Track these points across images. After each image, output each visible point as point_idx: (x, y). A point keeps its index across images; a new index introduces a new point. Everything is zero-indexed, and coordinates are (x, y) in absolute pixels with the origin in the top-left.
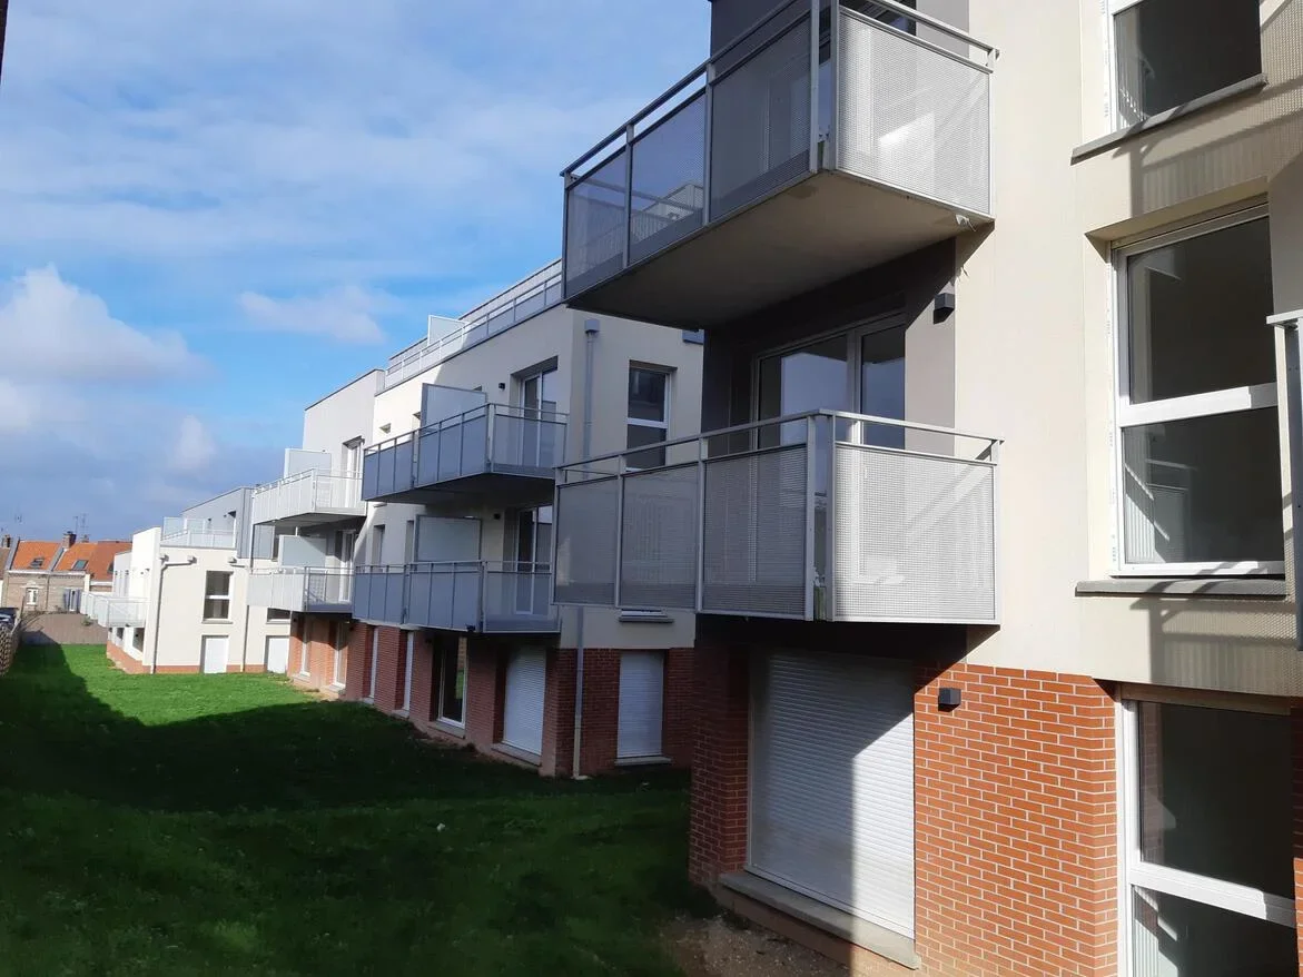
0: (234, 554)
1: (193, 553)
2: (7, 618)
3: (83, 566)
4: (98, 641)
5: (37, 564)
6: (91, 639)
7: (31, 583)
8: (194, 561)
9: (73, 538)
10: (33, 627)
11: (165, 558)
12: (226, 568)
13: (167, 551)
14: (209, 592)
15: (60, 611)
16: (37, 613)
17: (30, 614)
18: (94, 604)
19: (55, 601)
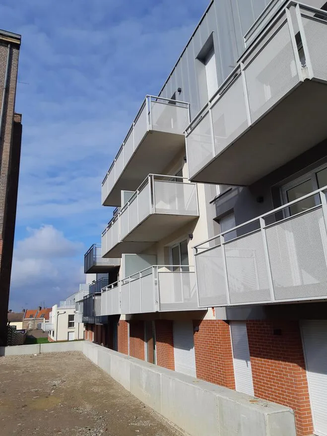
0: (75, 310)
1: (65, 310)
2: (23, 332)
3: (43, 316)
4: (46, 337)
5: (31, 316)
6: (44, 336)
7: (30, 322)
8: (65, 312)
9: (41, 308)
10: (30, 334)
11: (58, 312)
12: (73, 314)
13: (58, 310)
14: (69, 321)
15: (37, 329)
16: (31, 330)
17: (29, 330)
18: (45, 327)
19: (36, 327)
